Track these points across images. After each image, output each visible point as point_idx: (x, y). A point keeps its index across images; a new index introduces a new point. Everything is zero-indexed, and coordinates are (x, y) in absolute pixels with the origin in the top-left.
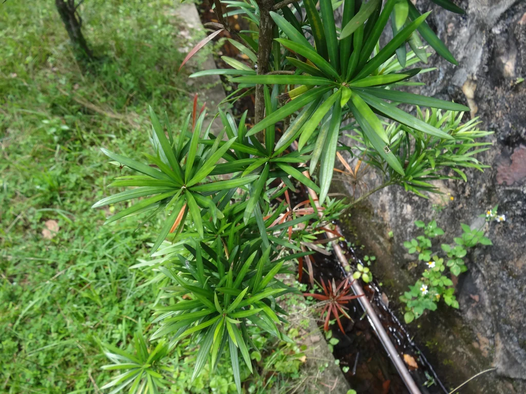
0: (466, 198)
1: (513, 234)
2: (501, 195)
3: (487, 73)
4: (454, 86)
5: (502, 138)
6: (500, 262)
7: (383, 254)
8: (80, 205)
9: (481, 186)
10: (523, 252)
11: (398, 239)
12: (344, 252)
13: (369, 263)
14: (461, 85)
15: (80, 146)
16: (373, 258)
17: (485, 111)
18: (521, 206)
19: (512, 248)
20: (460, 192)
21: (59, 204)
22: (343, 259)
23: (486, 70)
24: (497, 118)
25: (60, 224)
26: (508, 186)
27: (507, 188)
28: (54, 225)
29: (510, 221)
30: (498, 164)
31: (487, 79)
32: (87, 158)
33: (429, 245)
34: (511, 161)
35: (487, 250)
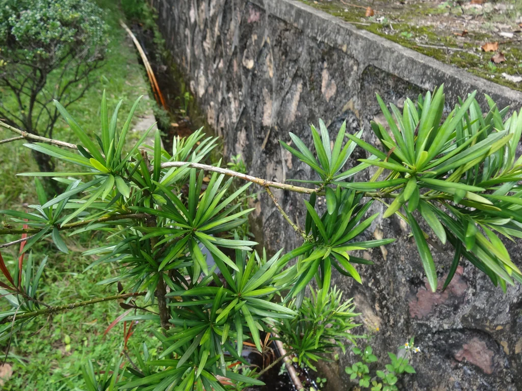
0: (391, 326)
1: (431, 363)
2: (415, 327)
3: (390, 224)
4: (368, 232)
5: (408, 279)
6: (425, 389)
7: (332, 376)
8: (37, 345)
9: (400, 318)
10: (441, 380)
11: (344, 362)
12: (299, 374)
13: (321, 385)
14: (373, 231)
15: (42, 283)
16: (324, 380)
17: (393, 254)
18: (431, 338)
19: (432, 375)
20: (387, 321)
21: (15, 346)
22: (297, 381)
23: (389, 222)
24: (402, 261)
25: (15, 367)
26: (419, 320)
27: (419, 322)
28: (8, 369)
29: (426, 350)
30: (408, 300)
31: (390, 228)
32: (47, 295)
33: (367, 371)
34: (417, 299)
35: (413, 377)
